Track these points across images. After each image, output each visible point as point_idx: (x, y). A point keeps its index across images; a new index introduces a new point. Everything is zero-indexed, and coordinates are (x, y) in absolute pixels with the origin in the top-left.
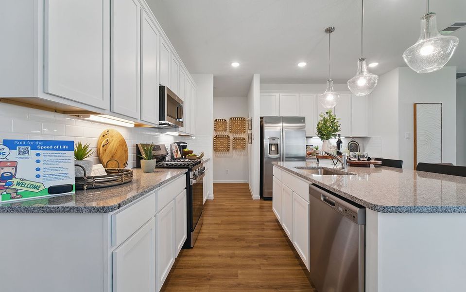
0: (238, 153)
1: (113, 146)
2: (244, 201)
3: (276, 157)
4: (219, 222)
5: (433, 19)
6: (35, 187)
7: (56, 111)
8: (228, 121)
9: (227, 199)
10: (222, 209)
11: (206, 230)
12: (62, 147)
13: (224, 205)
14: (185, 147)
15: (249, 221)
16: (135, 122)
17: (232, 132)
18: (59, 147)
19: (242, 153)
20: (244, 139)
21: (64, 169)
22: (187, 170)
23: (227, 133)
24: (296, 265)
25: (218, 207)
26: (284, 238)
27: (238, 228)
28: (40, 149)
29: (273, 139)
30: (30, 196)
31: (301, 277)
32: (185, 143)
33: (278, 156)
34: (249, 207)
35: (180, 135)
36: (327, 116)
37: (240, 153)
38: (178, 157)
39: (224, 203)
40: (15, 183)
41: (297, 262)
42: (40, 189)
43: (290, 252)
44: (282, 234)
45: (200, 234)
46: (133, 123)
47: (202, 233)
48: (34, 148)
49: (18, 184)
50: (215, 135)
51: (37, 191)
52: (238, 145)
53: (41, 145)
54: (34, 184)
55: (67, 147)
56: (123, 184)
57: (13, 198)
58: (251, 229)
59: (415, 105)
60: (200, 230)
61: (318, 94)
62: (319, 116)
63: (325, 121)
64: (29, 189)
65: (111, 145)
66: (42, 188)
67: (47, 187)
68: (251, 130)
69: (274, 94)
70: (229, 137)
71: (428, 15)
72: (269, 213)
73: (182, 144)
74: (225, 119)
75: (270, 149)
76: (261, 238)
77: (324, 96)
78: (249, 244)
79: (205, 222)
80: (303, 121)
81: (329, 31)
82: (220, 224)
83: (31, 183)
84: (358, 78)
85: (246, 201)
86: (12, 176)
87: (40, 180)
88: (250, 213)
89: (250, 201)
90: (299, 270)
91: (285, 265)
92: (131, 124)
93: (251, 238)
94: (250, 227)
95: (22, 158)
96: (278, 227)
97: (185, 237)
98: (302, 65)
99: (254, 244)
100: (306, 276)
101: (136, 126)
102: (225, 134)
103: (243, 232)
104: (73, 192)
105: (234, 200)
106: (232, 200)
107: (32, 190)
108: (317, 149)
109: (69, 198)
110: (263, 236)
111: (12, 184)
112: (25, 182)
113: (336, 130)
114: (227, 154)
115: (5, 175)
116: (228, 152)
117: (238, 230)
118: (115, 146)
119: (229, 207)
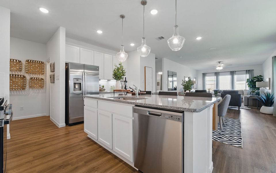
0: (35, 91)
2: (49, 131)
3: (80, 93)
4: (31, 158)
5: (178, 28)
8: (24, 62)
9: (30, 134)
10: (27, 145)
13: (28, 141)
17: (28, 72)
19: (40, 91)
20: (42, 79)
23: (23, 73)
24: (117, 164)
26: (100, 149)
27: (58, 156)
29: (77, 79)
31: (125, 169)
33: (80, 92)
34: (59, 135)
36: (119, 66)
37: (38, 91)
39: (27, 139)
41: (117, 161)
43: (110, 156)
44: (97, 146)
52: (36, 84)
58: (70, 152)
59: (145, 67)
61: (105, 54)
62: (114, 66)
63: (118, 69)
68: (54, 71)
69: (76, 47)
70: (24, 77)
71: (176, 26)
72: (79, 135)
74: (20, 60)
75: (75, 87)
76: (83, 156)
77: (120, 54)
78: (76, 166)
80: (97, 69)
81: (122, 17)
82: (33, 161)
84: (142, 47)
89: (56, 130)
90: (121, 165)
91: (111, 167)
93: (75, 160)
94: (69, 151)
96: (92, 143)
98: (100, 32)
99: (80, 164)
100: (127, 167)
102: (20, 74)
103: (64, 158)
105: (39, 132)
106: (36, 133)
108: (103, 87)
110: (84, 154)
113: (123, 75)
114: (23, 92)
117: (58, 158)
119: (36, 141)
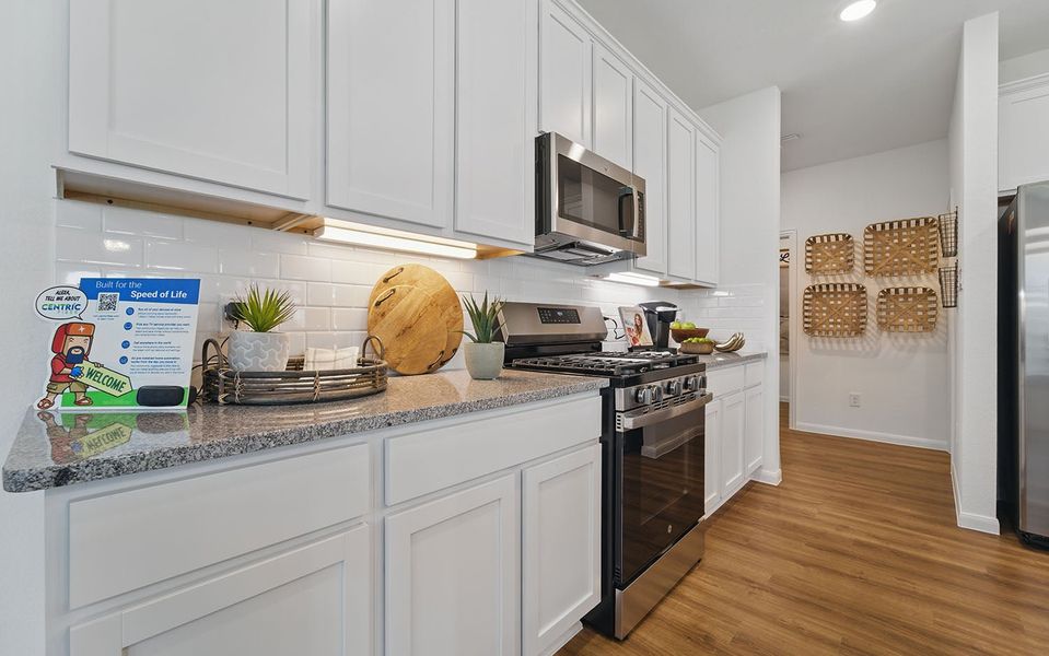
0: (901, 341)
1: (410, 306)
2: (905, 520)
4: (764, 576)
6: (116, 385)
7: (250, 223)
8: (858, 237)
9: (829, 497)
10: (796, 528)
11: (700, 589)
12: (175, 295)
13: (807, 516)
14: (671, 317)
15: (905, 626)
16: (479, 245)
17: (873, 270)
18: (169, 295)
19: (923, 343)
20: (929, 293)
21: (173, 349)
22: (605, 382)
23: (856, 277)
25: (782, 517)
28: (134, 300)
30: (105, 403)
32: (670, 305)
35: (664, 286)
37: (911, 341)
38: (641, 342)
39: (809, 509)
40: (85, 372)
42: (124, 391)
45: (671, 600)
46: (474, 246)
47: (683, 597)
48: (126, 297)
49: (90, 374)
50: (810, 284)
51: (118, 394)
52: (904, 314)
53: (138, 290)
54: (116, 376)
55: (184, 295)
56: (317, 402)
57: (78, 403)
60: (681, 581)
64: (105, 388)
65: (404, 303)
66: (126, 389)
67: (136, 388)
68: (956, 253)
70: (861, 290)
73: (660, 309)
74: (848, 232)
79: (710, 560)
82: (762, 588)
83: (111, 374)
85: (913, 523)
86: (84, 357)
87: (125, 369)
88: (923, 588)
92: (469, 251)
95: (102, 318)
97: (591, 597)
101: (482, 256)
102: (848, 281)
104: (182, 408)
105: (863, 506)
106: (852, 503)
107: (109, 390)
109: (175, 422)
111: (79, 374)
112: (100, 370)
114: (857, 345)
115: (73, 352)
116: (858, 339)
118: (416, 306)
119: (830, 529)
